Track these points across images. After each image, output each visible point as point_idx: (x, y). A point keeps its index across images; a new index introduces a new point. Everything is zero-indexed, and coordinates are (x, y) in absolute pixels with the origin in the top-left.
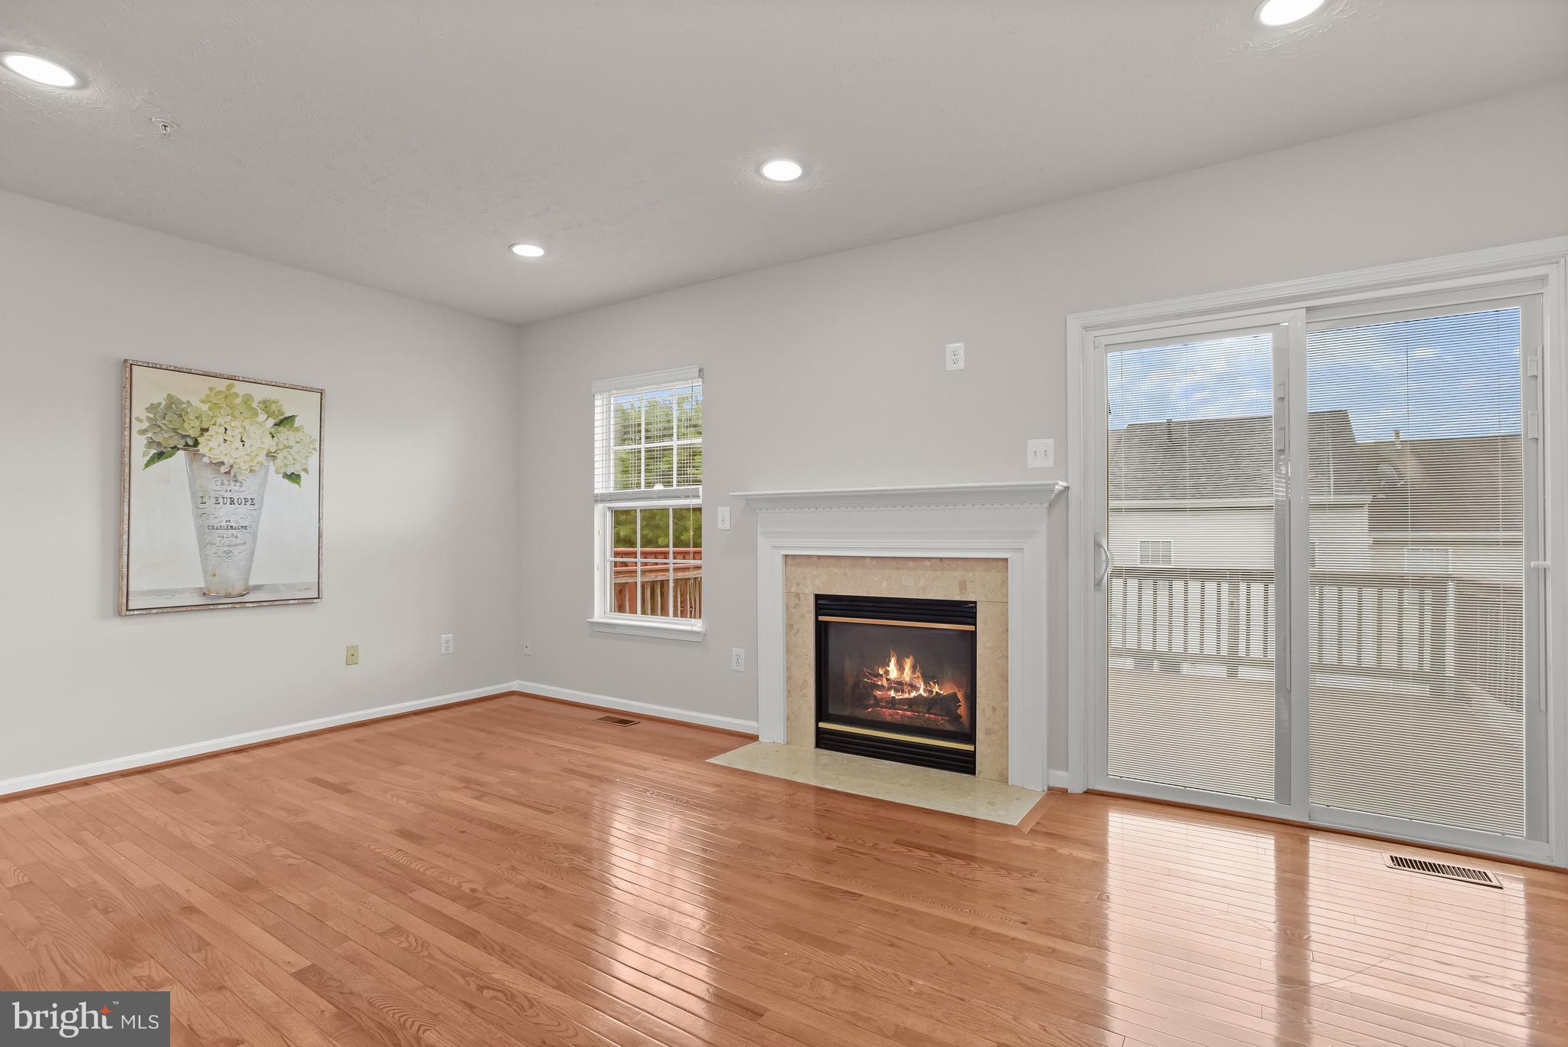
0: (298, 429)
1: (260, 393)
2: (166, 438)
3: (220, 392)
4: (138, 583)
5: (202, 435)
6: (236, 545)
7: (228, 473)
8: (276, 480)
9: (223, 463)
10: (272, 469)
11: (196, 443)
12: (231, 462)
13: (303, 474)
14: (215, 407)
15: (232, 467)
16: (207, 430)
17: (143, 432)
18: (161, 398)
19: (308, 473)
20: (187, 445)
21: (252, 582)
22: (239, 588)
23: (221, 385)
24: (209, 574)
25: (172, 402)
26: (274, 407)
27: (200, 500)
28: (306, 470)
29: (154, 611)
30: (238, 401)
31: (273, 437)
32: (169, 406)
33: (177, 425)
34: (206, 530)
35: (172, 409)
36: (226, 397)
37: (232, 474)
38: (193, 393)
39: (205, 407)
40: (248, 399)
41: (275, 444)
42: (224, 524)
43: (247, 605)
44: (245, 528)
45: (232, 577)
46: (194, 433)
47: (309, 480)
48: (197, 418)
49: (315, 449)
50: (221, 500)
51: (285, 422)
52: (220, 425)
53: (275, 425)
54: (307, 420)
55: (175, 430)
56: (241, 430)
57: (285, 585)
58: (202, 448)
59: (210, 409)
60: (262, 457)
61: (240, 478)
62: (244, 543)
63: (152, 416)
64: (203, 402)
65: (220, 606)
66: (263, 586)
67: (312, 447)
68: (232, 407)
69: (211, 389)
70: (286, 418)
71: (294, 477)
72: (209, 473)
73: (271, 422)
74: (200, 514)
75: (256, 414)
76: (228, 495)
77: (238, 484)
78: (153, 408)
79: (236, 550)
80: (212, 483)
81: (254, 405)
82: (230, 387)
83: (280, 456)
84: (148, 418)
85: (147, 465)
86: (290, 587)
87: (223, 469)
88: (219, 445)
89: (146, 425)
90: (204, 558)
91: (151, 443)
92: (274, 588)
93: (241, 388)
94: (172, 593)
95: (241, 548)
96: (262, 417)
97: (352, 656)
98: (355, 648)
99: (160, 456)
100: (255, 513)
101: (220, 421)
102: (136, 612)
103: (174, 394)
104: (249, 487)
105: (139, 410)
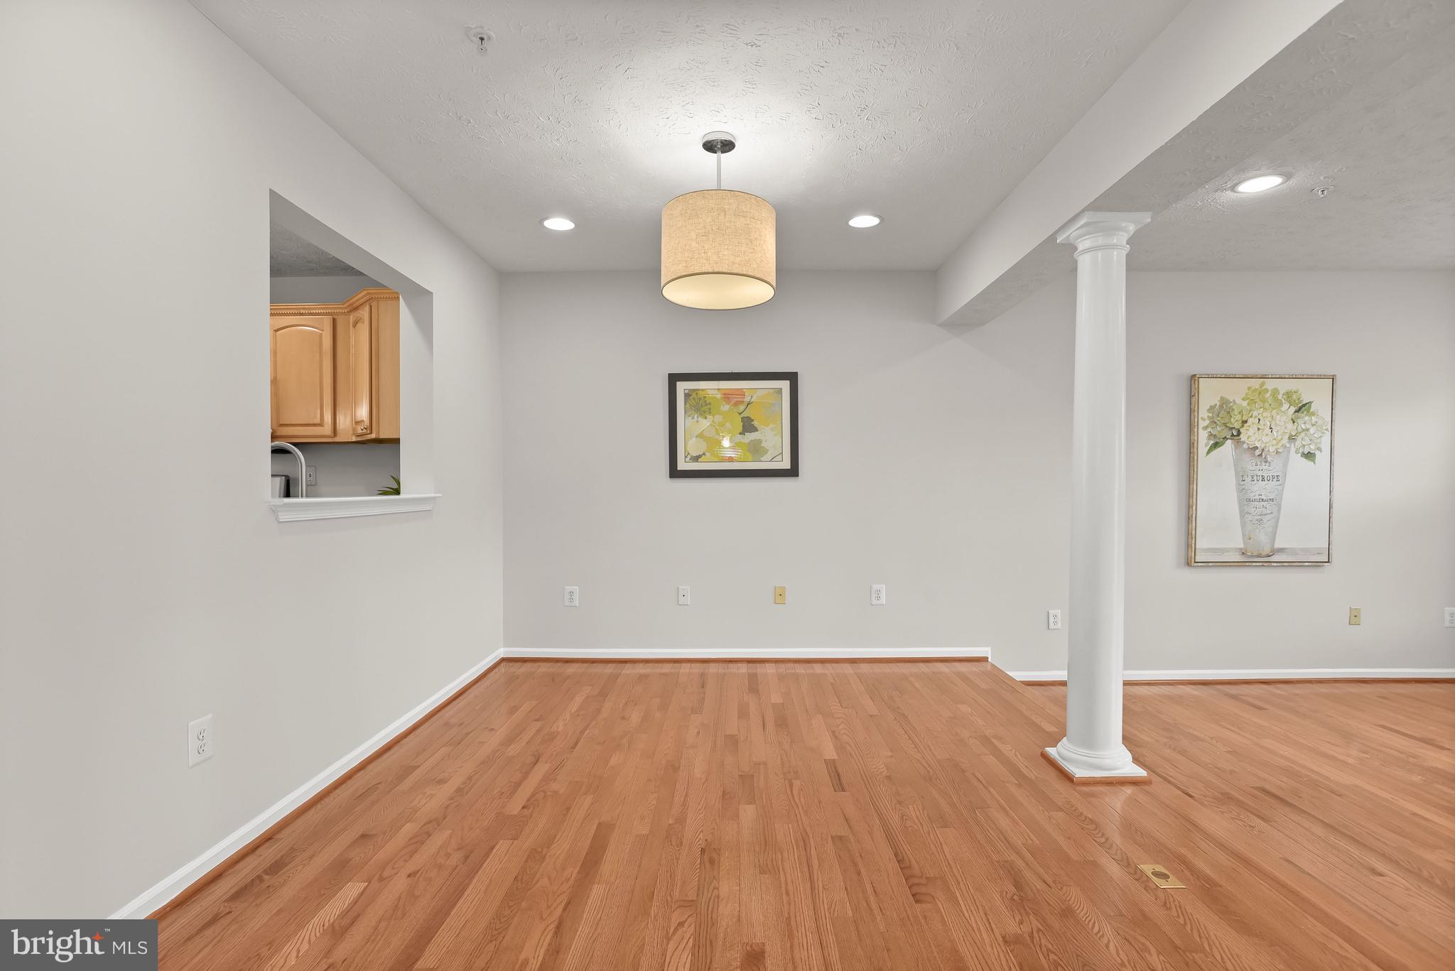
0: (1313, 414)
1: (1284, 386)
2: (1220, 431)
3: (1256, 390)
4: (1202, 543)
5: (1243, 426)
6: (1266, 515)
7: (1261, 455)
8: (1297, 461)
9: (1257, 448)
10: (1293, 450)
11: (1239, 433)
12: (1263, 446)
13: (1317, 453)
14: (1252, 402)
15: (1263, 450)
16: (1246, 422)
17: (1205, 428)
18: (1216, 401)
19: (1321, 451)
20: (1233, 435)
21: (1277, 545)
22: (1267, 550)
23: (1255, 383)
24: (1247, 538)
25: (1224, 402)
26: (1294, 397)
27: (1241, 477)
28: (1319, 449)
29: (1211, 564)
30: (1268, 395)
31: (1294, 422)
32: (1221, 406)
33: (1227, 421)
34: (1245, 501)
35: (1225, 407)
36: (1260, 393)
37: (1263, 457)
38: (1236, 392)
39: (1245, 404)
40: (1276, 391)
41: (1295, 428)
42: (1257, 497)
43: (1273, 564)
44: (1272, 500)
45: (1262, 539)
46: (1237, 425)
47: (1322, 458)
48: (1239, 413)
49: (1327, 430)
50: (1255, 478)
51: (1302, 408)
52: (1255, 417)
53: (1295, 412)
54: (1321, 406)
55: (1225, 424)
56: (1270, 419)
57: (1302, 549)
58: (1243, 437)
59: (1248, 404)
60: (1285, 441)
61: (1269, 459)
62: (1271, 513)
63: (1211, 415)
64: (1243, 399)
65: (1254, 564)
66: (1284, 549)
67: (1324, 428)
68: (1264, 401)
69: (1249, 388)
70: (1304, 405)
71: (1309, 456)
72: (1247, 457)
73: (1293, 409)
74: (1241, 490)
75: (1281, 404)
76: (1260, 473)
77: (1267, 464)
78: (1211, 409)
79: (1265, 519)
80: (1250, 465)
81: (1280, 397)
82: (1263, 384)
83: (1299, 439)
84: (1208, 417)
85: (1208, 453)
86: (1306, 551)
87: (1257, 452)
88: (1255, 433)
89: (1207, 422)
90: (1243, 525)
91: (1211, 435)
92: (1293, 551)
93: (1270, 384)
94: (1222, 551)
95: (1269, 517)
96: (1286, 406)
97: (1355, 618)
98: (1356, 610)
99: (1216, 445)
100: (1280, 488)
101: (1255, 413)
102: (1200, 564)
103: (1224, 396)
104: (1275, 467)
105: (1203, 413)
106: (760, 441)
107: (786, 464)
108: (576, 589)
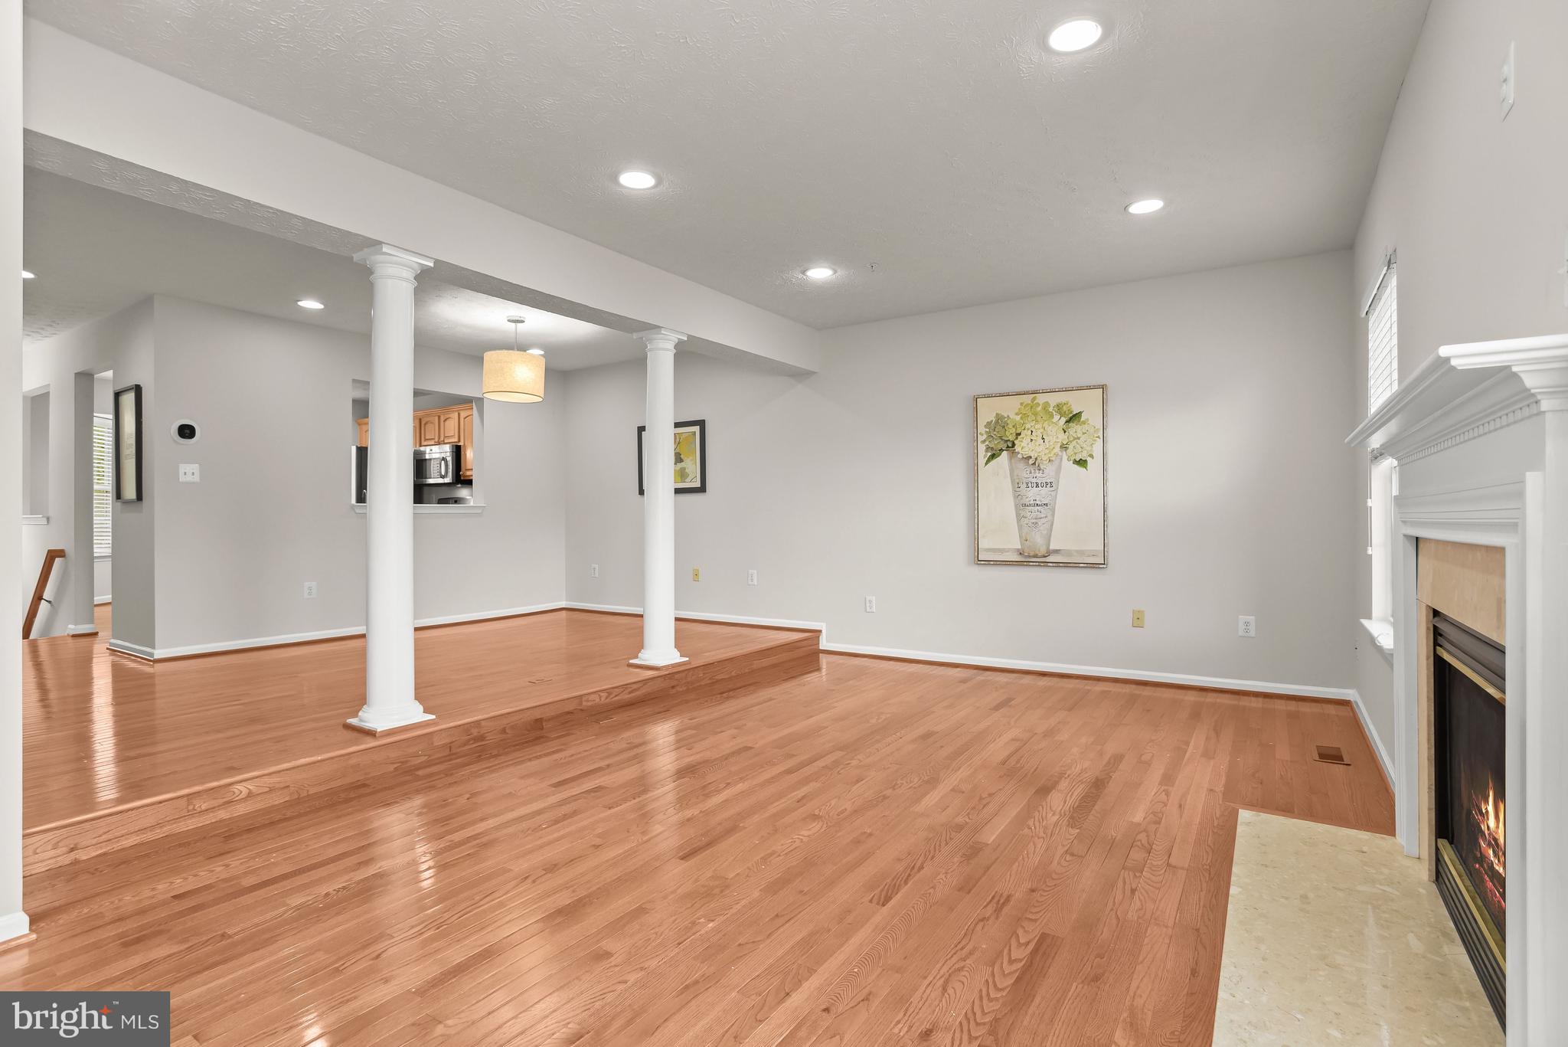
0: (1084, 422)
1: (1053, 399)
2: (997, 444)
3: (1027, 405)
4: (984, 544)
5: (1017, 438)
6: (1041, 518)
7: (1034, 464)
8: (1068, 466)
9: (1031, 457)
10: (1065, 458)
11: (1014, 445)
12: (1036, 455)
13: (1089, 459)
14: (1025, 416)
15: (1036, 459)
16: (1020, 434)
17: (984, 442)
18: (992, 418)
19: (1093, 458)
20: (1008, 447)
21: (1052, 547)
22: (1043, 551)
23: (1027, 399)
24: (1024, 540)
25: (999, 417)
26: (1065, 408)
27: (1016, 485)
28: (1091, 456)
29: (992, 563)
30: (1039, 409)
31: (1065, 432)
32: (997, 422)
33: (1002, 434)
34: (1021, 506)
35: (1000, 422)
36: (1031, 407)
37: (1037, 465)
38: (1010, 408)
39: (1018, 418)
40: (1046, 405)
41: (1066, 437)
42: (1032, 502)
43: (1049, 564)
44: (1046, 505)
45: (1038, 541)
46: (1011, 438)
47: (1095, 465)
48: (1014, 427)
49: (1098, 437)
50: (1030, 485)
51: (1074, 418)
52: (1028, 429)
53: (1066, 422)
54: (1092, 416)
55: (1001, 437)
56: (1042, 430)
57: (1077, 551)
58: (1017, 448)
59: (1021, 418)
60: (1057, 449)
61: (1042, 467)
62: (1046, 517)
63: (988, 430)
64: (1017, 414)
65: (1031, 564)
66: (1059, 550)
67: (1096, 435)
68: (1035, 414)
69: (1022, 404)
70: (1074, 416)
71: (1082, 463)
72: (1021, 465)
73: (1064, 420)
74: (1017, 496)
75: (1052, 416)
76: (1034, 480)
77: (1041, 472)
78: (989, 424)
79: (1040, 522)
80: (1024, 472)
81: (1051, 410)
82: (1034, 399)
83: (1071, 447)
84: (986, 432)
85: (986, 464)
86: (1081, 553)
87: (1031, 461)
88: (1028, 444)
89: (985, 437)
90: (1020, 527)
91: (988, 448)
92: (1069, 553)
93: (1041, 399)
94: (1001, 551)
95: (1043, 521)
96: (1057, 417)
97: (1138, 620)
98: (1141, 612)
99: (993, 456)
100: (1053, 494)
101: (1028, 426)
102: (982, 562)
103: (1000, 413)
104: (1049, 471)
105: (982, 429)
106: (685, 469)
107: (698, 484)
108: (597, 566)
